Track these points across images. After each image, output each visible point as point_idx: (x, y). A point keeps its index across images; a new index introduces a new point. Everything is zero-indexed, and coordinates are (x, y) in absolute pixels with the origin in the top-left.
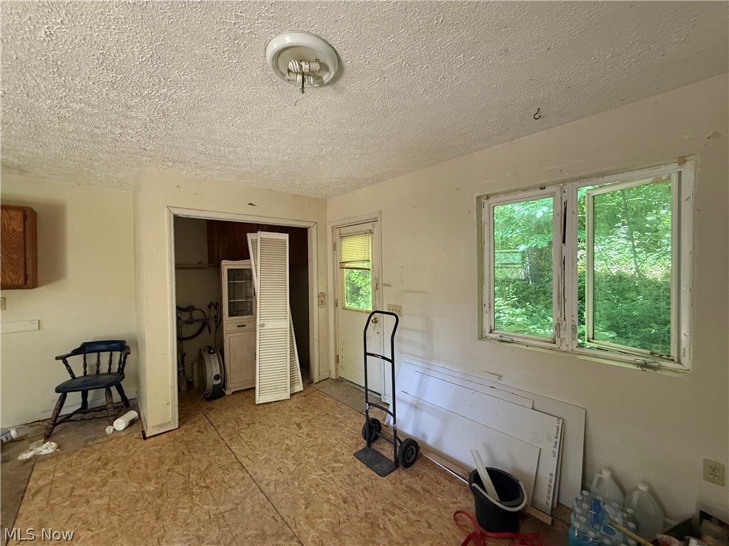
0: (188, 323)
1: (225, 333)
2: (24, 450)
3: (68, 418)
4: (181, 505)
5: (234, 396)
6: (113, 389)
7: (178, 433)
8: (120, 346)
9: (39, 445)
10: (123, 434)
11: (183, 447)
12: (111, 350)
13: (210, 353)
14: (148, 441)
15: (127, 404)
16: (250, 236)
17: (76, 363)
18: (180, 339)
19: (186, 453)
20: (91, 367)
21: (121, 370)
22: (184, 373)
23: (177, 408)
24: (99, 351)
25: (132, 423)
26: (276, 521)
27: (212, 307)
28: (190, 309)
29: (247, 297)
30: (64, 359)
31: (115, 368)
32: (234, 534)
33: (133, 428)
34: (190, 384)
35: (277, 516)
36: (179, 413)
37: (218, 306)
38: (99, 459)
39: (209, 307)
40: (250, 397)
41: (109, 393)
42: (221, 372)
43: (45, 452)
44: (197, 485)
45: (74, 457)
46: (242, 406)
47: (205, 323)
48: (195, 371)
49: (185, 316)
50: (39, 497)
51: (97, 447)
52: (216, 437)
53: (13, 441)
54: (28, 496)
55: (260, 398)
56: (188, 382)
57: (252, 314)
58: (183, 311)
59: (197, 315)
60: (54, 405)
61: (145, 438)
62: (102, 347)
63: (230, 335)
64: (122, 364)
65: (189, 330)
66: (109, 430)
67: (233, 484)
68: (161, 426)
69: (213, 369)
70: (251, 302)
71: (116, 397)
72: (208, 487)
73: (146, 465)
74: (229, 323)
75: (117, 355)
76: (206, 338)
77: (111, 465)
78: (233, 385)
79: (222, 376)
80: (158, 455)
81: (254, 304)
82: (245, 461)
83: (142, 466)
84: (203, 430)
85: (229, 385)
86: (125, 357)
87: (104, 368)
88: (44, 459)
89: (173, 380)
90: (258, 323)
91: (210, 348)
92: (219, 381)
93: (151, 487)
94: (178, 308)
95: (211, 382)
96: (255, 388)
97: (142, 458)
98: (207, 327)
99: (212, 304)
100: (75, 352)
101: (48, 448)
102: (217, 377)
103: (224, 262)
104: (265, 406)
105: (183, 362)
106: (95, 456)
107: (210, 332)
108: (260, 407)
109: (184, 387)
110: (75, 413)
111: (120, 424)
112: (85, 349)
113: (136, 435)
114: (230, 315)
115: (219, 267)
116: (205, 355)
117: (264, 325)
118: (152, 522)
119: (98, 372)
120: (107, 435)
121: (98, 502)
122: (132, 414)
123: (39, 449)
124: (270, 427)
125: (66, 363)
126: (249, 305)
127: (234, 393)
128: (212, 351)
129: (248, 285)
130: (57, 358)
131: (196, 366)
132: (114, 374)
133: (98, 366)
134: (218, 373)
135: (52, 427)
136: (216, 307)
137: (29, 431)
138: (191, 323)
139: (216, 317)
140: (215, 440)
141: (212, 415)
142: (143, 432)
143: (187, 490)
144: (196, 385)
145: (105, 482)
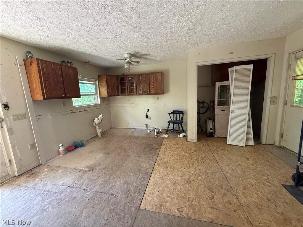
0: (202, 108)
1: (215, 112)
2: (163, 135)
3: (170, 130)
4: (195, 163)
5: (218, 138)
6: (180, 125)
7: (196, 143)
8: (181, 113)
9: (165, 135)
10: (182, 138)
11: (197, 148)
12: (180, 114)
13: (209, 120)
14: (188, 143)
15: (183, 131)
16: (230, 69)
17: (172, 115)
18: (199, 113)
19: (198, 150)
20: (175, 118)
21: (182, 120)
22: (200, 125)
23: (196, 135)
24: (177, 114)
25: (184, 136)
26: (228, 186)
27: (212, 102)
28: (203, 103)
29: (226, 98)
30: (169, 114)
31: (180, 119)
32: (211, 180)
33: (184, 138)
34: (202, 130)
35: (229, 184)
36: (197, 138)
37: (214, 102)
38: (176, 143)
39: (210, 102)
40: (225, 141)
41: (179, 126)
42: (213, 127)
43: (166, 137)
44: (200, 160)
45: (171, 140)
46: (221, 143)
47: (208, 108)
48: (204, 126)
49: (201, 105)
50: (164, 146)
51: (176, 139)
52: (209, 149)
53: (161, 132)
54: (163, 145)
55: (229, 142)
56: (201, 129)
57: (228, 106)
58: (200, 103)
59: (205, 105)
60: (167, 126)
61: (187, 142)
62: (177, 112)
63: (217, 114)
64: (182, 118)
65: (202, 110)
66: (179, 136)
67: (213, 166)
68: (192, 139)
69: (210, 126)
71: (181, 128)
72: (204, 163)
73: (187, 149)
74: (218, 109)
75: (181, 115)
76: (208, 114)
77: (178, 145)
78: (218, 134)
79: (214, 129)
80: (190, 147)
81: (230, 101)
82: (218, 161)
83: (186, 149)
84: (204, 145)
85: (216, 134)
86: (183, 116)
88: (166, 138)
89: (195, 126)
90: (231, 109)
91: (209, 118)
92: (212, 131)
93: (187, 155)
94: (198, 101)
95: (209, 131)
96: (227, 138)
97: (186, 146)
98: (209, 110)
99: (211, 101)
100: (172, 113)
101: (166, 136)
102: (211, 129)
103: (217, 83)
104: (231, 146)
105: (200, 121)
106: (175, 141)
107: (210, 112)
108: (229, 145)
109: (200, 130)
110: (172, 129)
111: (181, 135)
112: (174, 112)
113: (185, 140)
114: (218, 105)
115: (215, 85)
116: (208, 120)
117: (234, 111)
118: (187, 163)
119: (177, 119)
120: (178, 137)
121: (175, 152)
122: (184, 134)
123: (165, 136)
124: (232, 154)
125: (170, 115)
126: (227, 101)
127: (218, 137)
128: (210, 119)
129: (228, 92)
130: (168, 114)
131: (204, 124)
132: (180, 121)
133: (177, 118)
134: (212, 128)
135: (167, 131)
136: (213, 102)
137: (163, 131)
138: (203, 108)
139: (213, 106)
140: (208, 150)
141: (208, 142)
142: (187, 140)
143: (197, 160)
144: (204, 131)
145: (177, 148)
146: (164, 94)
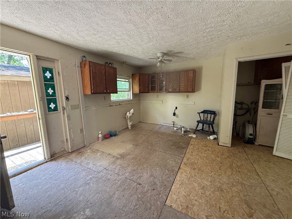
0: (240, 109)
1: (258, 116)
2: (190, 134)
3: (199, 130)
4: (228, 170)
5: (260, 146)
6: (210, 126)
7: (230, 148)
8: (213, 113)
9: (192, 134)
10: (212, 141)
11: (231, 154)
12: (211, 114)
13: (249, 123)
14: (220, 146)
15: (214, 133)
16: (284, 65)
17: (202, 115)
18: (235, 115)
19: (232, 156)
20: (205, 118)
21: (213, 121)
22: (236, 129)
23: (231, 140)
24: (208, 113)
25: (215, 139)
26: (274, 207)
27: (253, 104)
28: (242, 103)
29: (276, 100)
30: (199, 113)
31: (212, 120)
32: (249, 194)
33: (215, 140)
34: (238, 134)
35: (275, 205)
36: (232, 142)
37: (257, 103)
38: (205, 144)
39: (252, 103)
40: (269, 150)
41: (209, 127)
42: (254, 132)
43: (193, 136)
44: (235, 168)
45: (199, 141)
46: (264, 152)
47: (248, 110)
48: (241, 130)
49: (239, 106)
50: (192, 146)
51: (205, 141)
52: (246, 157)
53: (188, 131)
54: (190, 144)
55: (275, 153)
56: (237, 133)
57: (278, 109)
58: (238, 104)
59: (244, 106)
60: (196, 126)
61: (218, 145)
62: (209, 112)
63: (261, 117)
64: (214, 119)
65: (240, 112)
66: (208, 138)
67: (252, 178)
68: (224, 143)
69: (250, 130)
70: (279, 103)
71: (211, 130)
72: (239, 172)
73: (218, 153)
74: (262, 112)
75: (213, 116)
76: (248, 117)
77: (208, 147)
78: (260, 141)
79: (255, 134)
80: (222, 152)
81: (280, 104)
82: (260, 174)
83: (217, 152)
84: (241, 152)
85: (257, 140)
86: (215, 117)
87: (209, 119)
88: (193, 138)
89: (230, 129)
90: (282, 113)
91: (249, 121)
92: (252, 137)
93: (219, 159)
94: (236, 102)
95: (248, 136)
96: (273, 147)
97: (217, 150)
98: (249, 112)
99: (253, 102)
100: (202, 112)
101: (194, 136)
102: (251, 135)
103: (263, 81)
104: (280, 158)
105: (236, 124)
106: (204, 143)
107: (250, 115)
108: (276, 157)
109: (235, 134)
110: (200, 130)
111: (212, 137)
112: (204, 112)
113: (216, 143)
114: (263, 108)
115: (259, 84)
116: (247, 125)
117: (286, 116)
118: (218, 169)
119: (207, 120)
120: (208, 139)
121: (204, 154)
122: (215, 136)
123: (193, 135)
124: (280, 168)
125: (199, 115)
126: (277, 104)
127: (259, 145)
128: (250, 123)
129: (278, 93)
130: (198, 113)
131: (241, 128)
132: (211, 122)
133: (207, 118)
134: (252, 133)
135: (195, 131)
136: (255, 104)
137: (191, 130)
138: (241, 109)
139: (254, 108)
140: (246, 158)
141: (246, 149)
142: (218, 143)
143: (231, 167)
144: (240, 135)
145: (206, 151)
146: (194, 92)
